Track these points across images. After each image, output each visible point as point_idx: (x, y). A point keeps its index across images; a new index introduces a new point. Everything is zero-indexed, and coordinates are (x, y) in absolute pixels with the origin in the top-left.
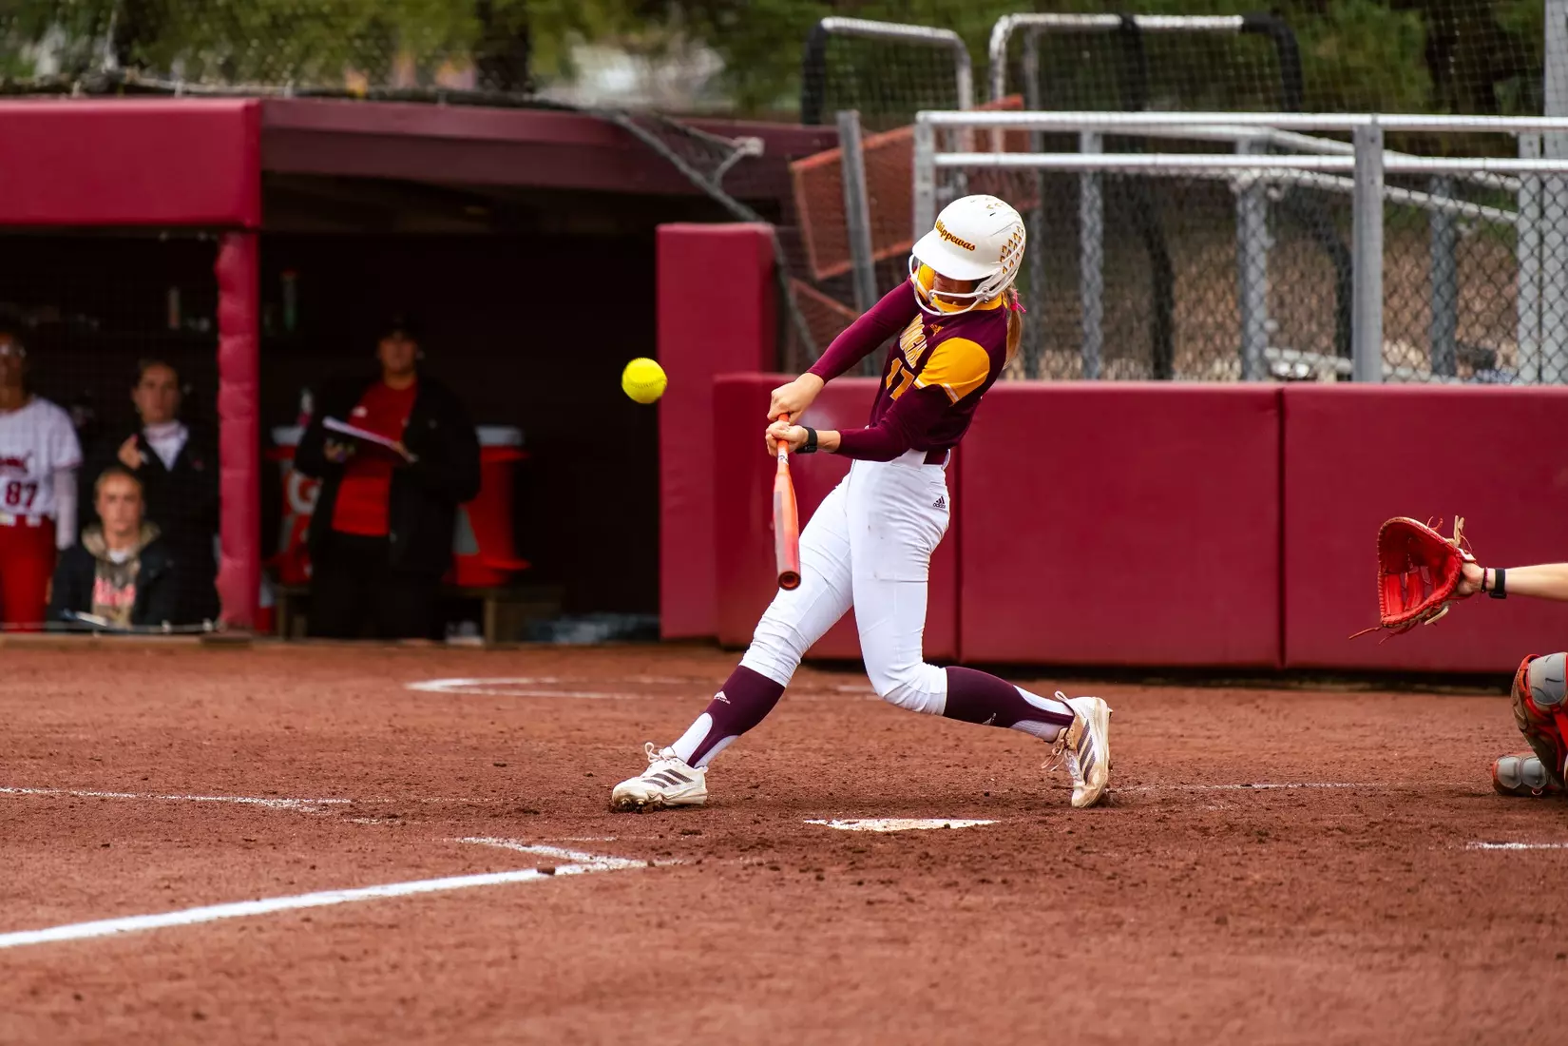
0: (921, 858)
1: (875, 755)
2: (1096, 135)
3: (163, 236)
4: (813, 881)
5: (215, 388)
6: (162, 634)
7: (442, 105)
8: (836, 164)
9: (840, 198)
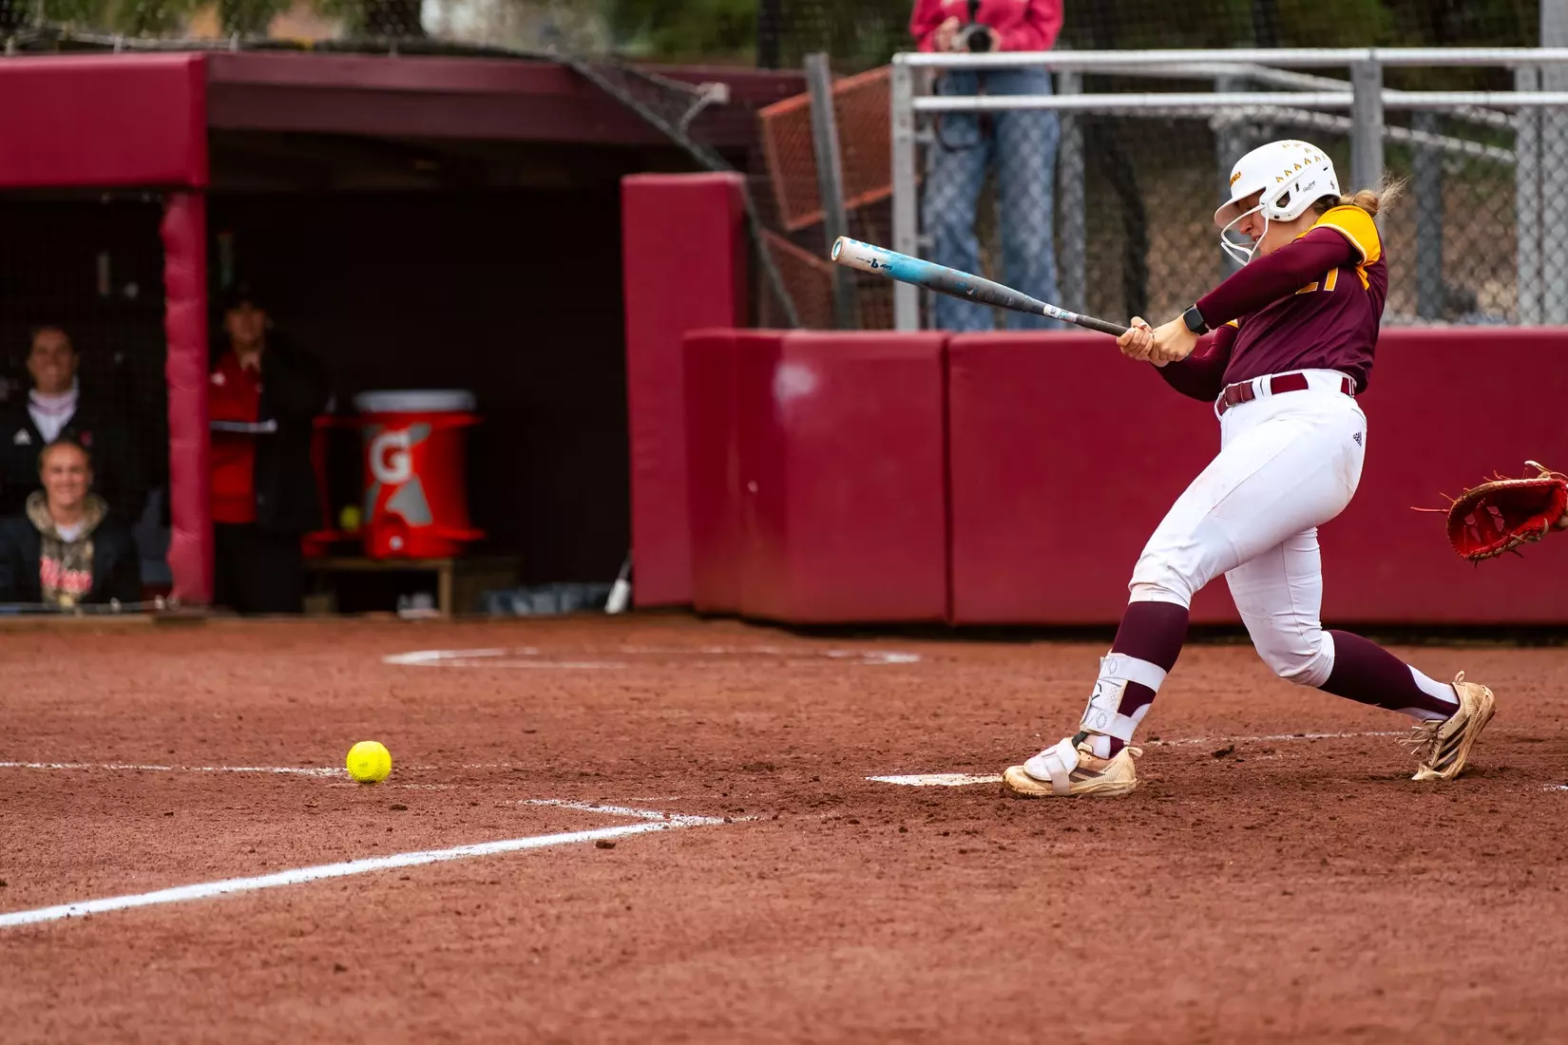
0: (998, 809)
1: (907, 714)
2: (1075, 74)
3: (105, 198)
4: (897, 832)
5: (162, 356)
6: (111, 612)
7: (393, 55)
8: (805, 109)
9: (810, 147)
